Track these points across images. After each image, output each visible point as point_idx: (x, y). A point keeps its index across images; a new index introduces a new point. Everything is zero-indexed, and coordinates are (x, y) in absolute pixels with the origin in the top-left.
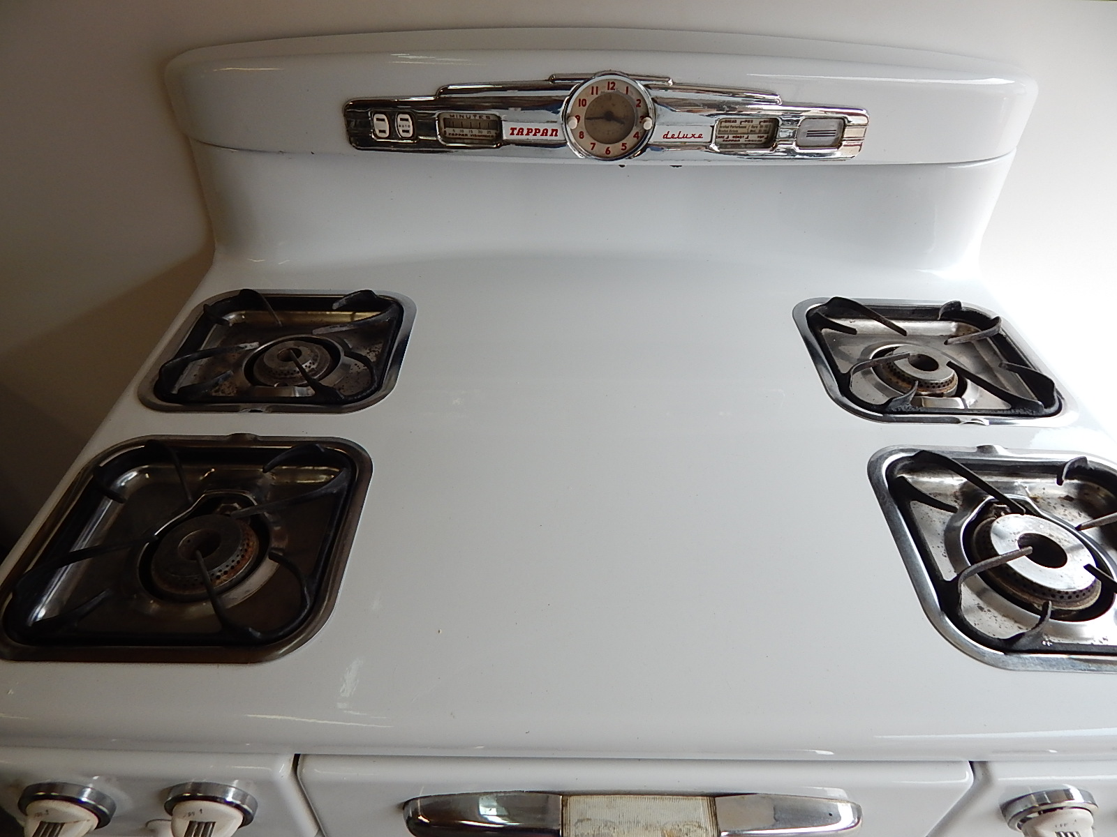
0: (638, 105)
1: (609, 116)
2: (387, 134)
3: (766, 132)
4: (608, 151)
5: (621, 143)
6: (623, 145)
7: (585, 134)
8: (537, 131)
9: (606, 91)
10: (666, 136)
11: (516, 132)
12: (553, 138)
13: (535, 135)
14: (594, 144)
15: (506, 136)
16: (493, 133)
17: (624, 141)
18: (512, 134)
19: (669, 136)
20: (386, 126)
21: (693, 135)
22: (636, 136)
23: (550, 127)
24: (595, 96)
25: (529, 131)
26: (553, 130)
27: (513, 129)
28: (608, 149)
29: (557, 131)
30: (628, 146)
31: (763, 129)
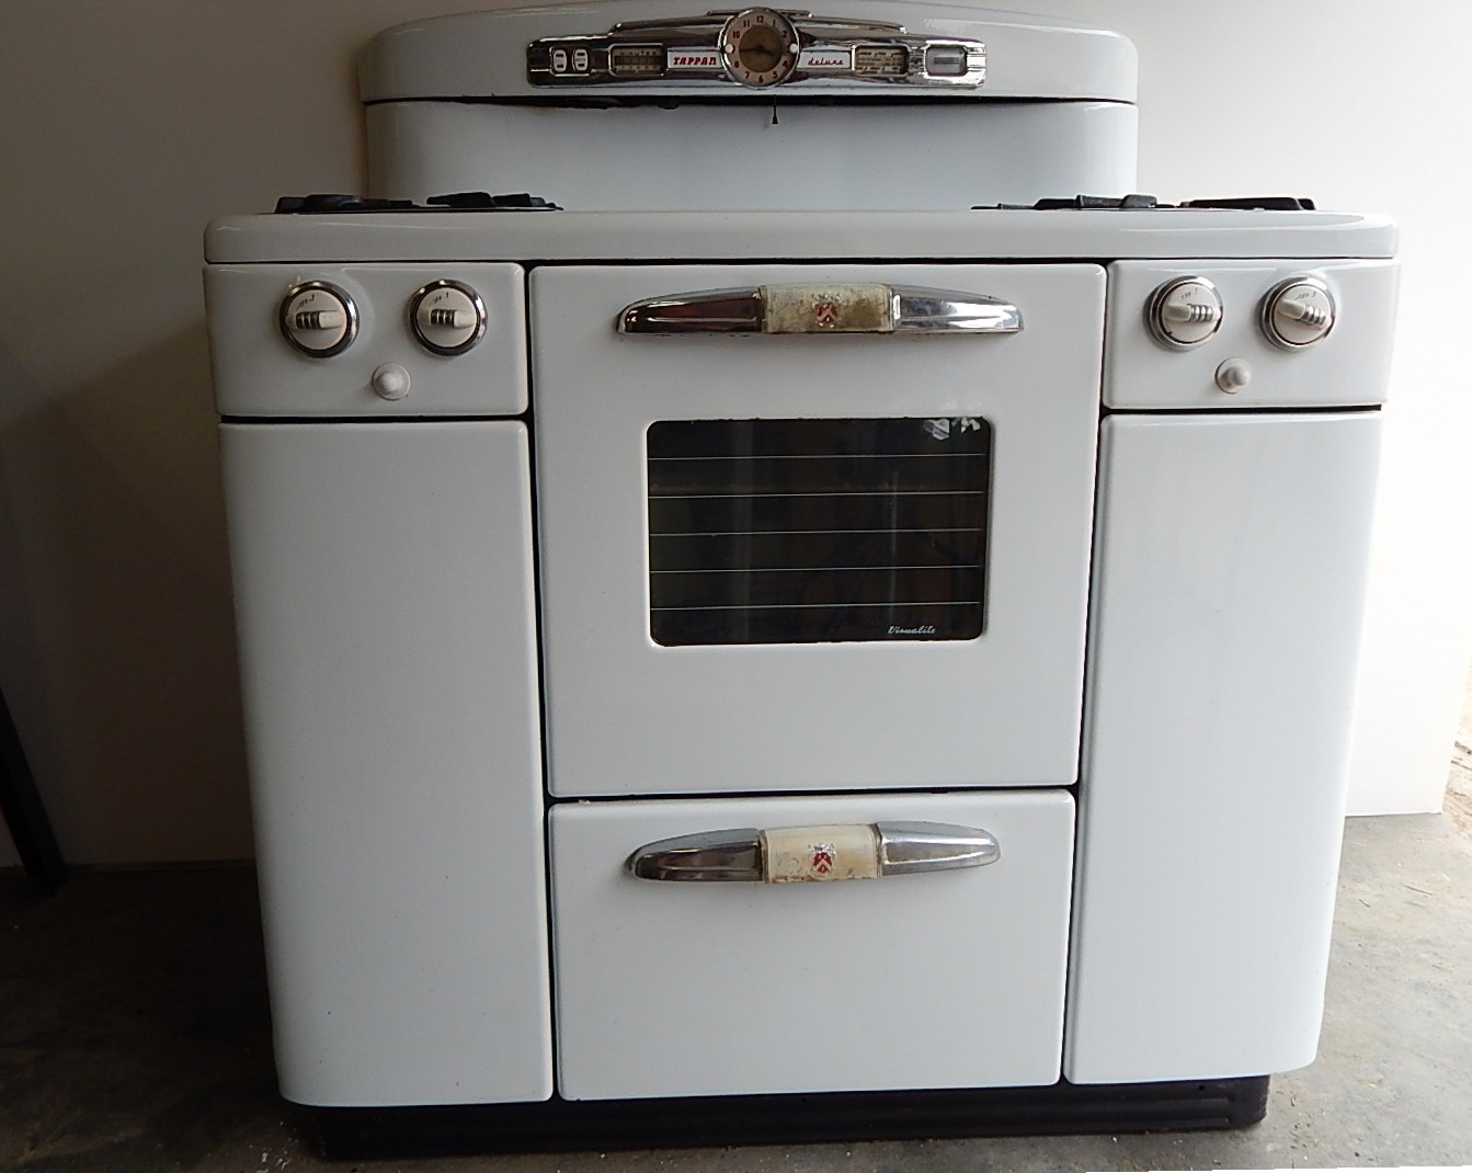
0: (785, 36)
1: (760, 49)
2: (564, 69)
3: (898, 64)
4: (761, 80)
5: (772, 72)
6: (775, 73)
7: (741, 64)
8: (698, 59)
9: (756, 23)
10: (810, 63)
11: (679, 61)
12: (712, 66)
13: (696, 63)
14: (748, 73)
15: (670, 65)
16: (658, 68)
17: (775, 70)
18: (676, 63)
19: (814, 62)
20: (564, 61)
21: (835, 62)
22: (785, 64)
23: (709, 55)
24: (747, 29)
25: (691, 60)
26: (712, 59)
27: (676, 59)
28: (761, 78)
29: (715, 59)
30: (779, 75)
31: (896, 62)
